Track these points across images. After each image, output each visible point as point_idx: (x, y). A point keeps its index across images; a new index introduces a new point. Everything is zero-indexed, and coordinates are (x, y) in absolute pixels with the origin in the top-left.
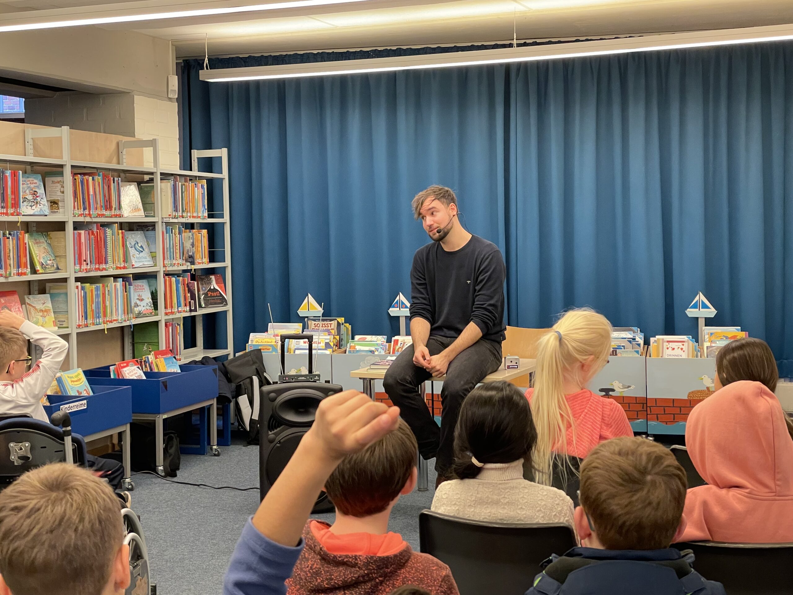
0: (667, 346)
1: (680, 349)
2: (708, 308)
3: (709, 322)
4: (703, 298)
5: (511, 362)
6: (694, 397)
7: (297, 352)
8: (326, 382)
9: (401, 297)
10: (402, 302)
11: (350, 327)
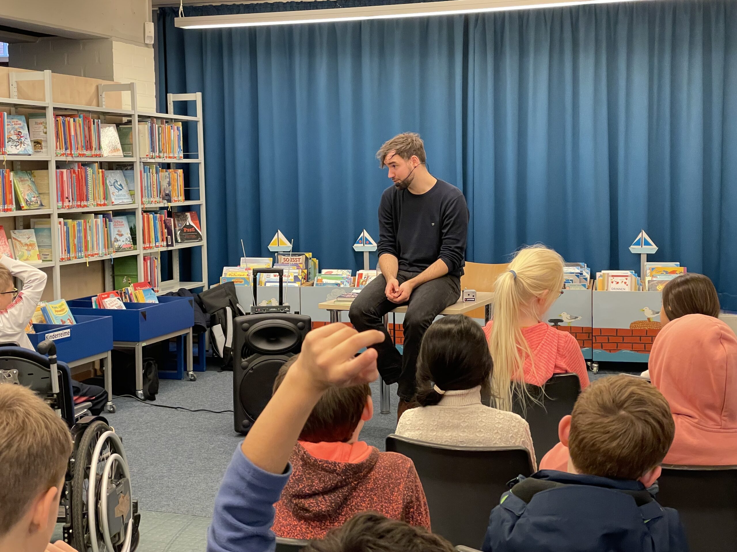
0: (612, 280)
1: (623, 283)
2: (650, 245)
3: (651, 258)
4: (645, 236)
5: (469, 295)
6: (636, 327)
7: (268, 285)
8: (296, 313)
9: (365, 234)
10: (367, 239)
11: (317, 261)
